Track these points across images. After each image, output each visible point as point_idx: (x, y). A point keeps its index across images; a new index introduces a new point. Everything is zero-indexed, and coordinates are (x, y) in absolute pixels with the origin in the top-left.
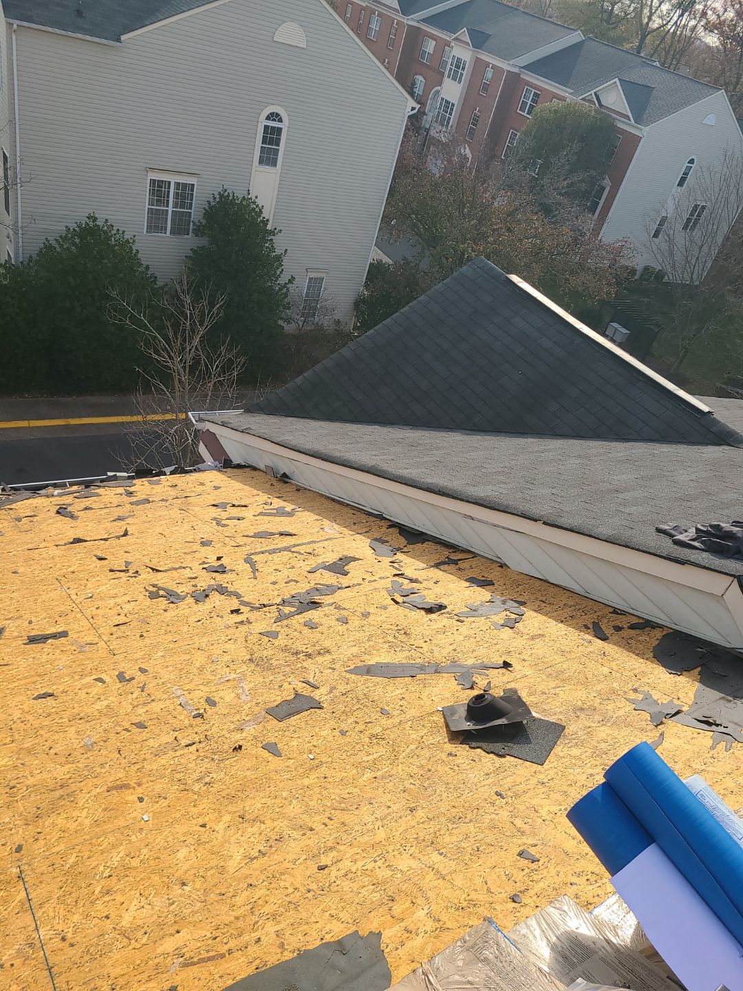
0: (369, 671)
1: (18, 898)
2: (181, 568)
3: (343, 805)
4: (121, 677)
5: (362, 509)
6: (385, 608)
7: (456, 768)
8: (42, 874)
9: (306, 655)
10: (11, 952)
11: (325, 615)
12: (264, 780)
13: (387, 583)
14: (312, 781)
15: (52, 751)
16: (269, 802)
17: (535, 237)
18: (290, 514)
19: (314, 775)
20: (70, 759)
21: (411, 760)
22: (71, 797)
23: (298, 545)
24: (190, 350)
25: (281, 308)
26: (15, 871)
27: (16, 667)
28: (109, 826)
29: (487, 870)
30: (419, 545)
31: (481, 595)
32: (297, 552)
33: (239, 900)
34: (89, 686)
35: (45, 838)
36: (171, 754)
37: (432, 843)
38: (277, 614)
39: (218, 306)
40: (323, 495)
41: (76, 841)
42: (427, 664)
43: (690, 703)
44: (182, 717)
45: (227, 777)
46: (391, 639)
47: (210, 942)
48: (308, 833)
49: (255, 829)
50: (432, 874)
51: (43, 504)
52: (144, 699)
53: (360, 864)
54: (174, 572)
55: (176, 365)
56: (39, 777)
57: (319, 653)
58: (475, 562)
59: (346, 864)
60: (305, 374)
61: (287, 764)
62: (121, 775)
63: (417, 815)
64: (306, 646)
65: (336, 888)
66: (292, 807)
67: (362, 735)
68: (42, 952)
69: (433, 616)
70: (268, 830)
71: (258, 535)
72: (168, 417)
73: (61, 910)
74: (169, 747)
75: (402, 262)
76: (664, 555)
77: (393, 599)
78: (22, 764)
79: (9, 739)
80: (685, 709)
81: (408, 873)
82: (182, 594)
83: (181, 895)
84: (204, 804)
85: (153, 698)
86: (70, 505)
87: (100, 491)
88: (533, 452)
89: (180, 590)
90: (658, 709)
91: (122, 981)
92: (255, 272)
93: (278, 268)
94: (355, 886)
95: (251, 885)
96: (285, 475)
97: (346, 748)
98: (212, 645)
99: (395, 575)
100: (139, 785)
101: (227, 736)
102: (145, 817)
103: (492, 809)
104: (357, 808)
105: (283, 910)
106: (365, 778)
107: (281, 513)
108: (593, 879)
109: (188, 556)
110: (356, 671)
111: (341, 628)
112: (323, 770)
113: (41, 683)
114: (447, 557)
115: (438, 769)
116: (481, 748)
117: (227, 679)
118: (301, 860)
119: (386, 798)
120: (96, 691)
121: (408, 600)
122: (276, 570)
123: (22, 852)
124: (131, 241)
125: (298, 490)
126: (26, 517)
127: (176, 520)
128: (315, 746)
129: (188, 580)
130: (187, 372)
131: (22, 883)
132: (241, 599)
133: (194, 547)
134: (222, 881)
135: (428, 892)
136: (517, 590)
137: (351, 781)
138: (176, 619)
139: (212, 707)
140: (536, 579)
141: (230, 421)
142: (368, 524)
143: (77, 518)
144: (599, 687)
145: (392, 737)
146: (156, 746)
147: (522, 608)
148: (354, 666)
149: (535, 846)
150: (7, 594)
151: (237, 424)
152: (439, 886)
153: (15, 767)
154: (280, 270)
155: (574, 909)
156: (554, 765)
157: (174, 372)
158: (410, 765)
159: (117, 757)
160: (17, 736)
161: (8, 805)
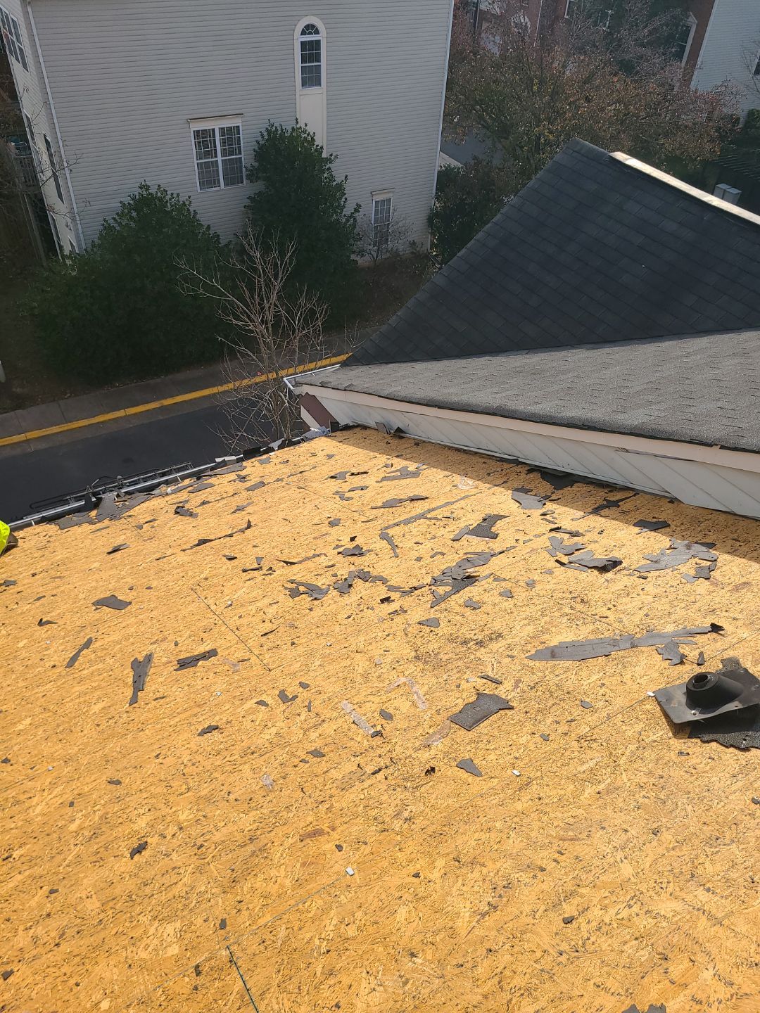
0: (553, 654)
1: (236, 989)
2: (314, 556)
3: (570, 833)
4: (283, 696)
5: (493, 456)
6: (550, 572)
7: (693, 771)
8: (254, 955)
9: (477, 644)
12: (470, 808)
13: (544, 541)
14: (525, 805)
15: (232, 797)
16: (484, 836)
18: (416, 474)
19: (526, 796)
20: (253, 804)
21: (635, 766)
22: (264, 852)
23: (432, 510)
24: (270, 307)
25: (352, 241)
26: (225, 953)
27: (173, 698)
28: (312, 886)
30: (569, 488)
31: (658, 541)
32: (434, 519)
33: (482, 972)
34: (252, 712)
35: (248, 908)
36: (358, 786)
37: (693, 876)
38: (431, 596)
39: (289, 255)
40: (445, 446)
41: (282, 909)
42: (618, 638)
44: (359, 739)
45: (427, 810)
46: (568, 611)
48: (539, 874)
49: (476, 875)
50: (704, 919)
51: (158, 505)
52: (314, 720)
53: (612, 911)
54: (309, 562)
55: (257, 327)
56: (224, 831)
57: (491, 639)
58: (638, 501)
59: (596, 912)
61: (490, 785)
62: (310, 819)
63: (663, 838)
64: (474, 632)
65: (592, 948)
66: (511, 841)
67: (567, 738)
69: (610, 575)
70: (491, 874)
71: (388, 505)
75: (472, 163)
77: (557, 561)
78: (204, 816)
79: (184, 786)
81: (675, 919)
82: (324, 587)
83: (414, 971)
84: (411, 847)
85: (323, 718)
86: (186, 502)
87: (213, 480)
89: (320, 582)
92: (318, 208)
93: (340, 198)
94: (615, 942)
95: (491, 951)
96: (399, 430)
97: (554, 758)
98: (371, 644)
99: (552, 530)
100: (333, 830)
101: (415, 755)
102: (349, 870)
104: (588, 836)
105: (537, 982)
106: (586, 795)
107: (405, 474)
109: (318, 541)
110: (538, 656)
111: (508, 604)
112: (535, 789)
113: (202, 715)
114: (605, 500)
115: (672, 774)
116: (716, 741)
117: (396, 684)
118: (541, 911)
119: (619, 819)
120: (261, 716)
121: (574, 559)
122: (416, 543)
123: (228, 928)
124: (187, 203)
125: (417, 444)
126: (146, 523)
127: (297, 500)
128: (516, 758)
129: (326, 569)
130: (270, 331)
131: (235, 968)
132: (388, 583)
133: (323, 530)
134: (456, 947)
135: (707, 944)
136: (699, 529)
137: (572, 800)
138: (324, 618)
139: (390, 722)
140: (718, 513)
141: (329, 380)
142: (504, 472)
143: (197, 515)
145: (604, 737)
146: (340, 778)
147: (712, 551)
148: (535, 650)
150: (148, 615)
151: (338, 382)
152: (718, 935)
153: (198, 821)
154: (343, 200)
157: (258, 334)
158: (636, 772)
159: (301, 796)
160: (191, 783)
161: (200, 870)
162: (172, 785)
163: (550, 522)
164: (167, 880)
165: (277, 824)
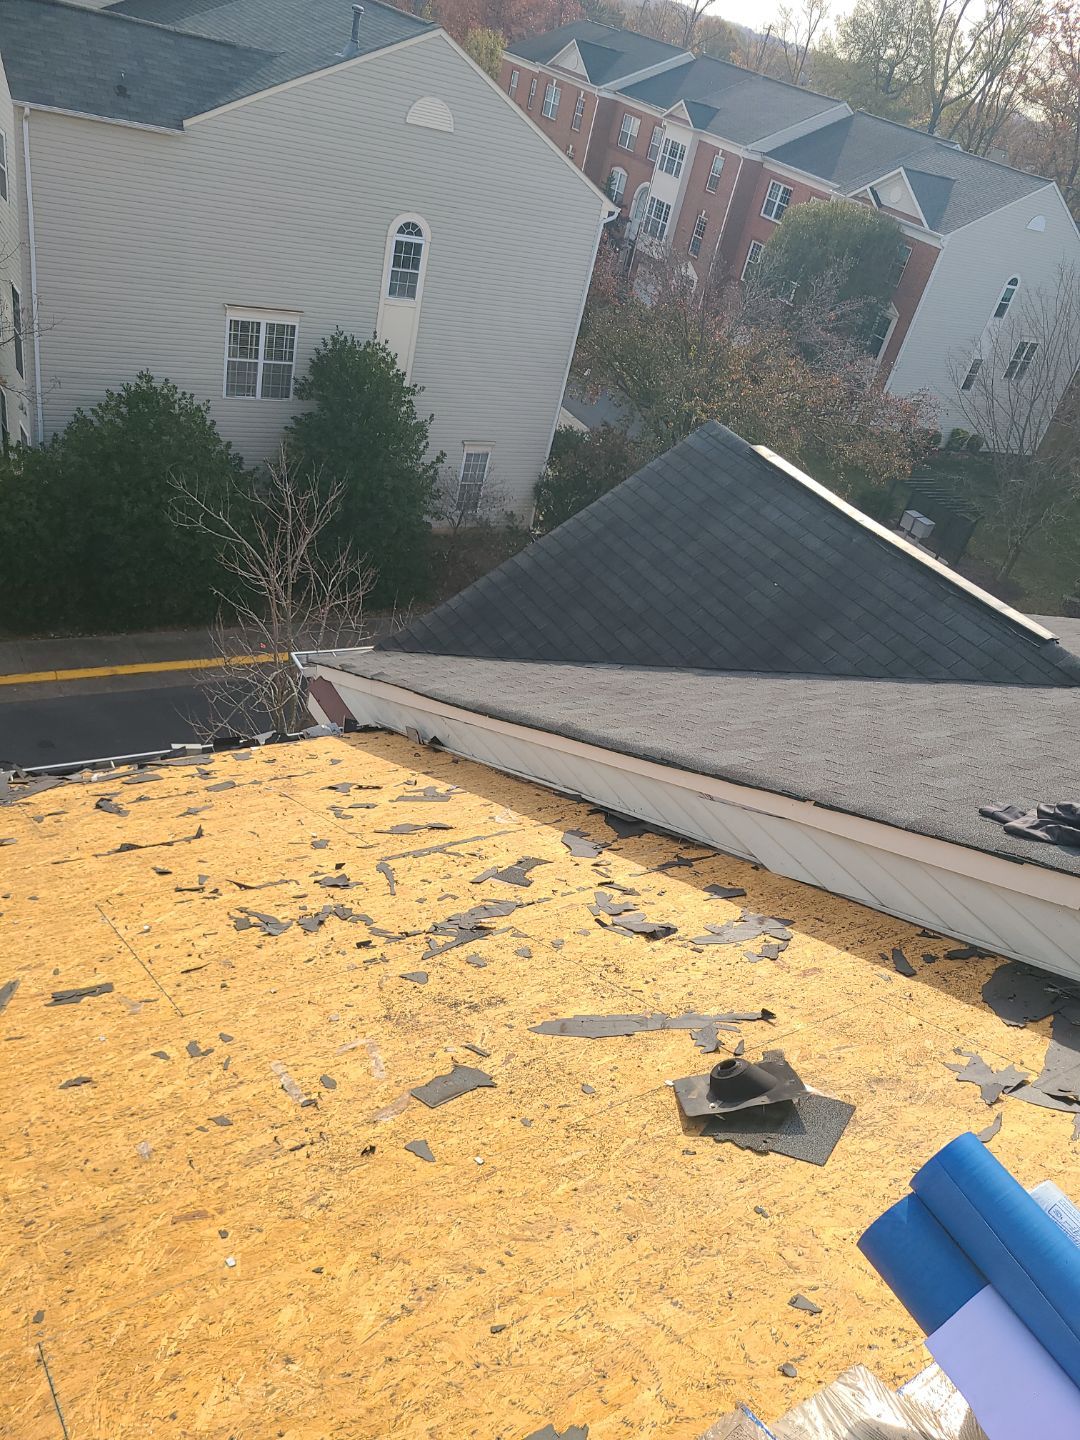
0: (563, 1028)
1: (38, 1393)
2: (282, 882)
3: (528, 1233)
4: (193, 1050)
5: (551, 788)
6: (586, 933)
7: (696, 1173)
8: (74, 1354)
9: (470, 1008)
11: (497, 946)
12: (409, 1198)
13: (589, 897)
14: (480, 1198)
15: (89, 1166)
16: (417, 1230)
17: (792, 389)
18: (445, 798)
19: (484, 1187)
20: (117, 1176)
21: (627, 1163)
22: (119, 1234)
23: (455, 844)
24: (294, 561)
25: (426, 498)
26: (33, 1351)
27: (35, 1040)
28: (177, 1276)
29: (744, 1328)
30: (636, 838)
31: (727, 911)
32: (454, 854)
33: (372, 1383)
34: (146, 1064)
35: (79, 1300)
36: (269, 1162)
37: (662, 1287)
38: (426, 946)
39: (333, 497)
40: (493, 769)
41: (126, 1302)
42: (649, 1017)
43: (1040, 1070)
44: (284, 1107)
45: (353, 1196)
46: (595, 979)
48: (476, 1276)
49: (395, 1274)
50: (661, 1335)
51: (77, 794)
52: (228, 1080)
53: (554, 1322)
54: (272, 889)
55: (272, 583)
56: (69, 1206)
57: (490, 1004)
58: (716, 862)
59: (534, 1323)
60: (463, 593)
61: (443, 1173)
62: (192, 1198)
63: (638, 1244)
64: (469, 994)
65: (518, 1361)
66: (451, 1237)
67: (554, 1125)
69: (658, 944)
70: (416, 1274)
71: (399, 830)
72: (264, 658)
74: (266, 1152)
75: (601, 429)
76: (993, 850)
77: (597, 921)
78: (44, 1187)
79: (24, 1149)
80: (1033, 1078)
81: (627, 1334)
82: (285, 921)
83: (285, 1379)
84: (318, 1239)
85: (241, 1079)
86: (116, 794)
87: (161, 772)
88: (798, 700)
89: (281, 915)
90: (990, 1080)
92: (387, 448)
93: (420, 441)
94: (548, 1356)
95: (391, 1360)
96: (435, 740)
97: (532, 1147)
98: (330, 995)
99: (601, 884)
100: (221, 1212)
101: (353, 1132)
102: (230, 1261)
103: (749, 1234)
104: (548, 1237)
105: (440, 1396)
106: (560, 1191)
107: (431, 795)
108: (901, 1339)
109: (292, 865)
110: (545, 1029)
111: (522, 965)
112: (497, 1181)
113: (72, 1063)
114: (677, 856)
115: (669, 1174)
116: (731, 1141)
117: (352, 1046)
118: (466, 1318)
119: (590, 1221)
120: (155, 1071)
121: (619, 921)
122: (424, 881)
123: (44, 1322)
124: (204, 408)
125: (456, 762)
126: (50, 815)
127: (275, 811)
128: (484, 1144)
129: (293, 900)
130: (289, 593)
131: (43, 1370)
132: (373, 926)
133: (302, 851)
134: (347, 1354)
135: (657, 1363)
136: (780, 902)
137: (539, 1196)
138: (275, 958)
139: (331, 1091)
140: (807, 887)
141: (354, 664)
142: (560, 809)
143: (127, 813)
144: (905, 1046)
145: (599, 1128)
146: (246, 1152)
147: (788, 929)
148: (542, 1021)
149: (815, 1289)
150: (23, 932)
151: (362, 668)
152: (673, 1353)
153: (33, 1192)
154: (424, 443)
155: (875, 1388)
156: (841, 1164)
157: (271, 594)
158: (628, 1169)
159: (186, 1170)
160: (35, 1146)
161: (22, 1251)
162: (7, 1146)
163: (601, 874)
165: (145, 1202)
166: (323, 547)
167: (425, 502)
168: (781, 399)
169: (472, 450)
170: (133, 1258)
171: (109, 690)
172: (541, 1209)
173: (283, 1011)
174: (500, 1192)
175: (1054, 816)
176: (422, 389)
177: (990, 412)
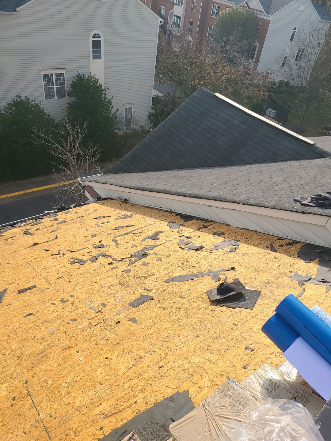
0: (173, 280)
1: (29, 403)
2: (83, 248)
3: (167, 339)
4: (62, 301)
5: (163, 210)
6: (177, 251)
7: (215, 316)
8: (38, 391)
9: (144, 278)
10: (28, 426)
11: (151, 259)
12: (131, 334)
13: (177, 241)
14: (152, 331)
15: (36, 338)
16: (134, 343)
17: (227, 74)
18: (131, 217)
19: (153, 328)
20: (44, 340)
21: (195, 316)
22: (47, 356)
23: (135, 230)
24: (75, 150)
25: (115, 124)
26: (26, 392)
27: (15, 305)
28: (65, 365)
29: (232, 357)
30: (190, 221)
31: (219, 240)
32: (135, 233)
33: (126, 387)
34: (49, 307)
35: (37, 376)
36: (89, 330)
37: (207, 349)
38: (129, 262)
39: (84, 128)
40: (144, 206)
41: (51, 374)
42: (198, 273)
43: (315, 274)
44: (92, 314)
45: (115, 336)
46: (181, 265)
47: (115, 406)
48: (153, 353)
49: (129, 356)
50: (208, 362)
51: (17, 231)
52: (74, 308)
53: (177, 363)
54: (81, 251)
55: (69, 157)
56: (31, 350)
57: (150, 276)
58: (215, 225)
59: (171, 364)
60: (128, 153)
61: (140, 326)
62: (68, 343)
63: (200, 338)
64: (144, 274)
65: (167, 375)
66: (145, 343)
67: (172, 308)
68: (42, 423)
69: (199, 252)
70: (135, 355)
71: (117, 229)
72: (71, 182)
73: (49, 404)
74: (88, 327)
75: (167, 95)
76: (297, 211)
77: (180, 247)
78: (23, 346)
79: (16, 336)
80: (313, 277)
81: (198, 363)
82: (85, 260)
83: (100, 389)
84: (106, 349)
85: (78, 307)
86: (29, 229)
87: (42, 220)
88: (236, 173)
89: (84, 258)
90: (301, 279)
91: (78, 429)
92: (99, 109)
93: (110, 106)
94: (176, 373)
95: (130, 380)
96: (126, 200)
97: (166, 315)
98: (102, 280)
99: (180, 236)
100: (76, 346)
101: (113, 318)
102: (81, 359)
103: (232, 331)
104: (173, 340)
105: (145, 388)
106: (175, 326)
107: (126, 217)
108: (278, 355)
109: (86, 243)
110: (167, 281)
111: (159, 263)
112: (157, 326)
113: (27, 310)
114: (203, 225)
115: (207, 318)
116: (225, 306)
117: (110, 294)
118: (151, 365)
119: (185, 333)
120: (52, 309)
121: (187, 247)
122: (127, 242)
123: (28, 383)
124: (39, 104)
125: (133, 205)
126: (10, 238)
127: (79, 228)
128: (152, 316)
129: (87, 253)
130: (75, 160)
131: (29, 396)
132: (112, 258)
133: (88, 238)
134: (117, 380)
135: (208, 370)
136: (235, 235)
137: (170, 329)
138: (84, 271)
139: (105, 307)
140: (243, 229)
141: (97, 179)
142: (166, 216)
143: (33, 234)
144: (275, 272)
145: (185, 307)
146: (82, 328)
147: (238, 243)
148: (166, 279)
149: (252, 344)
150: (6, 274)
151: (101, 180)
152: (212, 367)
153: (20, 348)
154: (111, 107)
155: (270, 369)
156: (258, 308)
157: (69, 161)
158: (195, 318)
159: (65, 335)
160: (19, 335)
161: (19, 365)
162: (10, 336)
163: (180, 233)
164: (4, 370)
165: (54, 346)
166: (84, 144)
167: (114, 126)
168: (224, 77)
169: (127, 107)
170: (52, 362)
171: (25, 198)
172: (170, 332)
173: (88, 286)
174: (158, 329)
175: (315, 198)
176: (108, 89)
177: (291, 73)
